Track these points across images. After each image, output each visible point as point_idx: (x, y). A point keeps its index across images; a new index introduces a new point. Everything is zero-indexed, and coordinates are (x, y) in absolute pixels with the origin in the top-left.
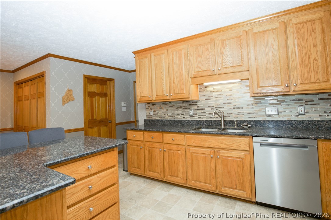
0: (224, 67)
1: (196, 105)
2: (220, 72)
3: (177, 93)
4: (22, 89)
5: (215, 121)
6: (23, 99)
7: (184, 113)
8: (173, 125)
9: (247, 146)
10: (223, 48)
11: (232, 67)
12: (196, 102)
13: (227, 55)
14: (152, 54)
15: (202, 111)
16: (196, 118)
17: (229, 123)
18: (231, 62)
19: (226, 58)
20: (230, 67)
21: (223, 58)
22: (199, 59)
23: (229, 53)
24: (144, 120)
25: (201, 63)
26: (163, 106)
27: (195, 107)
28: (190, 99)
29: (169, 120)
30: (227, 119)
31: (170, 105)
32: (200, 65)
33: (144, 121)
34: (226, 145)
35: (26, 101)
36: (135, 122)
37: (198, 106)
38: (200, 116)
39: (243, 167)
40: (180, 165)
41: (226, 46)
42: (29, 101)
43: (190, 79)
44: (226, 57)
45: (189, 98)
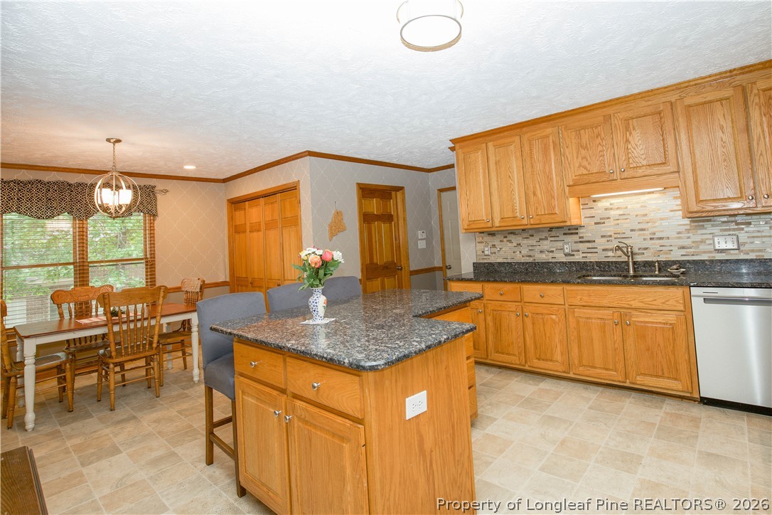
0: (631, 166)
1: (577, 233)
2: (625, 175)
3: (543, 213)
4: (243, 212)
5: (616, 262)
6: (248, 230)
7: (554, 249)
8: (532, 272)
9: (680, 303)
10: (628, 133)
11: (648, 167)
12: (577, 229)
13: (636, 145)
14: (490, 144)
15: (590, 245)
16: (578, 258)
17: (644, 266)
18: (644, 157)
19: (634, 151)
20: (643, 166)
21: (630, 151)
22: (583, 152)
23: (640, 141)
24: (474, 263)
25: (587, 160)
26: (511, 237)
27: (576, 238)
28: (568, 224)
29: (523, 263)
30: (639, 258)
31: (526, 235)
32: (585, 163)
33: (474, 266)
34: (642, 302)
35: (255, 233)
36: (444, 268)
37: (581, 235)
38: (584, 255)
39: (674, 340)
40: (557, 340)
41: (634, 129)
42: (261, 234)
43: (567, 189)
44: (634, 149)
45: (565, 222)
